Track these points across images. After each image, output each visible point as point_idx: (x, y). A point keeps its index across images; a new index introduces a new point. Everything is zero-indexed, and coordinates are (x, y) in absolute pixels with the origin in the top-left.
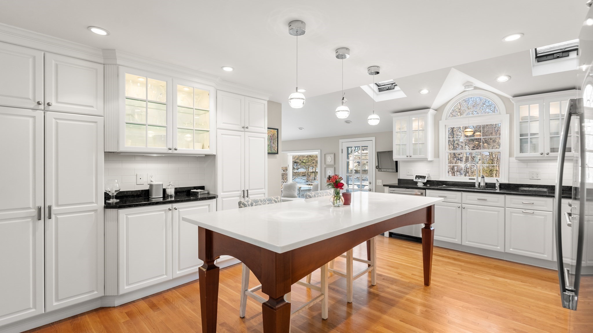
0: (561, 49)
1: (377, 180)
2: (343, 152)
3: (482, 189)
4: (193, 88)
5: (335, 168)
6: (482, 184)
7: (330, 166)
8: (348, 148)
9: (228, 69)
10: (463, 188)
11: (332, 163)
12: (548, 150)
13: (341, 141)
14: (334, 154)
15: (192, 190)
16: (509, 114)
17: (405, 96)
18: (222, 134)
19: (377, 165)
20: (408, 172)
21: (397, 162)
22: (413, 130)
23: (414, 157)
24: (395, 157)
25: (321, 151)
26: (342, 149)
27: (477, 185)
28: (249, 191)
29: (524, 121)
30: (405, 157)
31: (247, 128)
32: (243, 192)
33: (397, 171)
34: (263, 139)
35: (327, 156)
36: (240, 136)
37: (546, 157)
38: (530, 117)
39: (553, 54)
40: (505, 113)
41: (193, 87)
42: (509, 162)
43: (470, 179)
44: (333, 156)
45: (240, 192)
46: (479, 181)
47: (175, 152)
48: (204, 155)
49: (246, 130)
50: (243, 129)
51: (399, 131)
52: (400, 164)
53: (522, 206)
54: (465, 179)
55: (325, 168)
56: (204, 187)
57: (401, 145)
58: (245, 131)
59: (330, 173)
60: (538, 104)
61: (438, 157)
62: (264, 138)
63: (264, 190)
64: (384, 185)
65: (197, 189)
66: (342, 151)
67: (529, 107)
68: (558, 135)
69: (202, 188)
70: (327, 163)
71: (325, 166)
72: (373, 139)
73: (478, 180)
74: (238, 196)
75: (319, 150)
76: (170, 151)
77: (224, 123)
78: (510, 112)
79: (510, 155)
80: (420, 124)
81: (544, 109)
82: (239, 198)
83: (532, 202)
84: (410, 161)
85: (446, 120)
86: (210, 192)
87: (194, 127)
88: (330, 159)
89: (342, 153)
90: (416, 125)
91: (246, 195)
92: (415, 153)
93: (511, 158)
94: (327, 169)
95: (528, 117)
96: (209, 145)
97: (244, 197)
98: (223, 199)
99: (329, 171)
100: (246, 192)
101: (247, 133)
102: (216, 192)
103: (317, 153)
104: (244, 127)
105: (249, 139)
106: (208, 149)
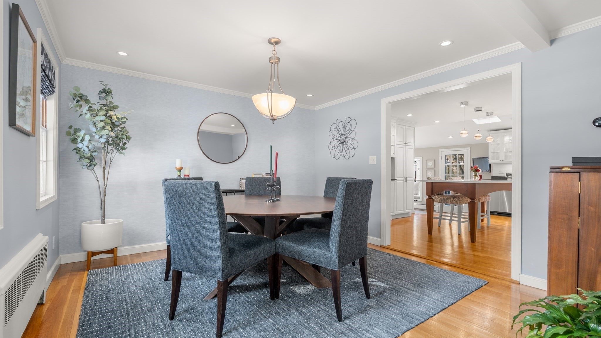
2: (442, 158)
5: (435, 170)
7: (430, 169)
8: (446, 156)
9: (410, 115)
11: (433, 167)
13: (440, 150)
14: (434, 160)
17: (500, 121)
18: (397, 147)
20: (501, 171)
21: (490, 165)
22: (505, 142)
23: (505, 161)
24: (490, 161)
25: (422, 158)
30: (499, 161)
31: (407, 143)
33: (490, 171)
35: (428, 161)
44: (433, 162)
49: (406, 144)
50: (404, 144)
51: (492, 143)
52: (494, 166)
57: (495, 153)
59: (430, 174)
62: (413, 149)
70: (428, 167)
72: (469, 149)
75: (421, 158)
80: (510, 139)
84: (502, 164)
90: (507, 139)
92: (506, 157)
94: (428, 171)
96: (394, 152)
97: (405, 181)
98: (397, 181)
99: (430, 172)
100: (406, 178)
101: (406, 146)
102: (394, 178)
103: (420, 159)
104: (405, 143)
105: (407, 149)
106: (394, 155)
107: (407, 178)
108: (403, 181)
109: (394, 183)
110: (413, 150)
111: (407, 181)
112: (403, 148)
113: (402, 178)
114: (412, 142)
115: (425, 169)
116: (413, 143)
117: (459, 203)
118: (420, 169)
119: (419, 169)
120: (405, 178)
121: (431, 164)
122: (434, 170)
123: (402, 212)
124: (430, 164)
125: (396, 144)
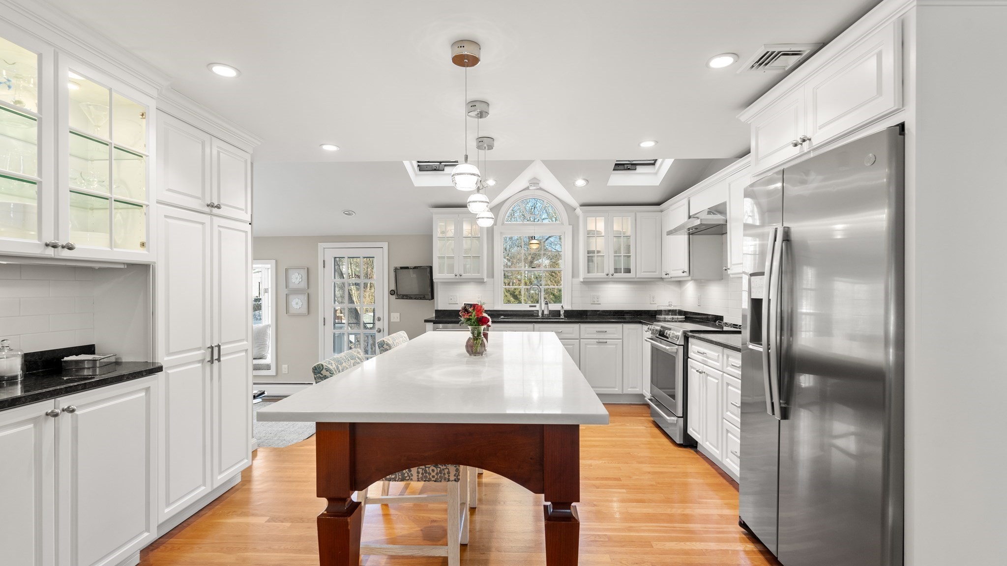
0: (629, 161)
1: (392, 314)
3: (547, 319)
4: (108, 92)
5: (308, 294)
6: (546, 312)
7: (297, 292)
8: (335, 259)
9: (225, 72)
10: (525, 318)
11: (304, 285)
12: (612, 271)
13: (321, 245)
14: (306, 270)
15: (66, 359)
16: (571, 226)
18: (166, 216)
19: (393, 287)
20: (451, 299)
21: (432, 284)
22: (464, 236)
23: (465, 276)
24: (435, 275)
25: (276, 262)
26: (324, 261)
27: (540, 314)
28: (221, 347)
29: (590, 234)
30: (452, 276)
31: (218, 207)
32: (210, 350)
33: (433, 298)
34: (244, 234)
35: (290, 272)
36: (203, 224)
37: (611, 278)
38: (597, 231)
39: (624, 164)
40: (568, 224)
41: (110, 90)
42: (572, 284)
43: (531, 306)
44: (304, 272)
45: (202, 351)
46: (543, 308)
47: (66, 254)
48: (124, 264)
49: (215, 211)
50: (207, 209)
51: (441, 235)
52: (439, 286)
53: (595, 335)
54: (524, 307)
55: (286, 294)
56: (93, 346)
57: (446, 258)
58: (211, 214)
59: (297, 304)
60: (603, 218)
61: (493, 277)
62: (246, 232)
63: (245, 342)
64: (426, 321)
65: (77, 355)
66: (324, 265)
67: (596, 219)
68: (628, 254)
69: (89, 349)
70: (291, 286)
71: (286, 291)
72: (385, 245)
73: (541, 307)
74: (199, 362)
75: (273, 262)
76: (50, 252)
77: (169, 190)
78: (574, 222)
79: (574, 275)
80: (471, 228)
81: (609, 224)
82: (200, 365)
83: (605, 330)
85: (502, 225)
86: (120, 358)
87: (111, 191)
88: (297, 278)
89: (324, 267)
91: (216, 356)
92: (466, 270)
93: (573, 279)
94: (291, 297)
95: (594, 231)
96: (144, 240)
97: (212, 361)
98: (169, 371)
99: (297, 300)
100: (216, 350)
101: (215, 218)
102: (154, 357)
103: (269, 266)
104: (211, 205)
105: (220, 232)
106: (143, 251)
107: (219, 346)
108: (202, 361)
109: (147, 390)
110: (246, 236)
111: (219, 360)
112: (200, 226)
113: (199, 349)
114: (243, 207)
115: (283, 292)
116: (246, 212)
117: (452, 478)
118: (270, 290)
119: (266, 291)
120: (212, 348)
121: (299, 280)
122: (306, 295)
123: (202, 491)
124: (296, 279)
125: (158, 202)
